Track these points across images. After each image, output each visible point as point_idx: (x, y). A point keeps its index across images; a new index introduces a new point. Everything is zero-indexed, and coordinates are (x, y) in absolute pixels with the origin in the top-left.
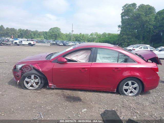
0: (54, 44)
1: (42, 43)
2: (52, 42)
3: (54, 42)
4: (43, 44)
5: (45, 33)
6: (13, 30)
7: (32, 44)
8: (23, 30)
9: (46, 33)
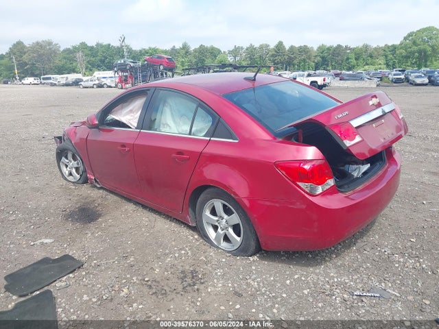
0: (398, 81)
1: (356, 80)
2: (395, 75)
3: (400, 75)
4: (357, 82)
5: (391, 48)
6: (304, 50)
7: (319, 83)
8: (329, 49)
9: (394, 49)
